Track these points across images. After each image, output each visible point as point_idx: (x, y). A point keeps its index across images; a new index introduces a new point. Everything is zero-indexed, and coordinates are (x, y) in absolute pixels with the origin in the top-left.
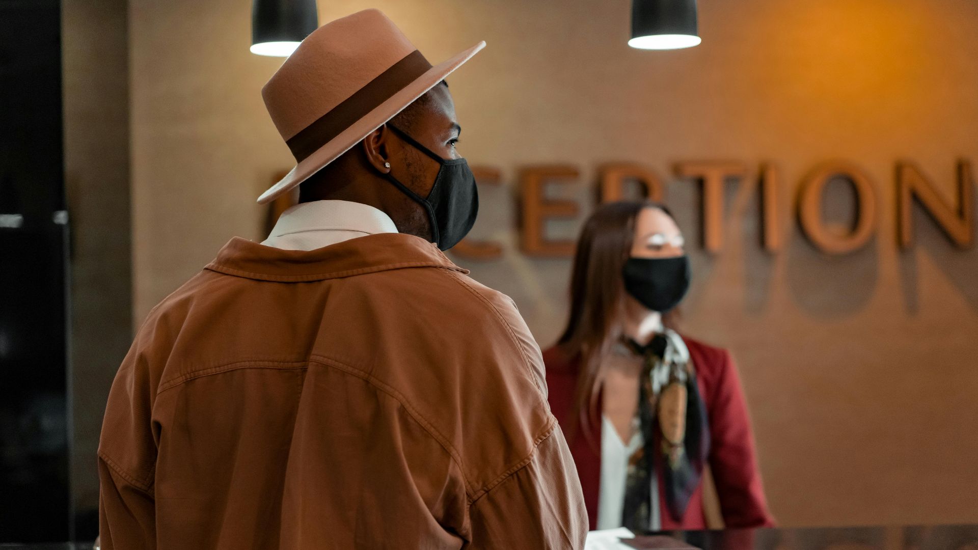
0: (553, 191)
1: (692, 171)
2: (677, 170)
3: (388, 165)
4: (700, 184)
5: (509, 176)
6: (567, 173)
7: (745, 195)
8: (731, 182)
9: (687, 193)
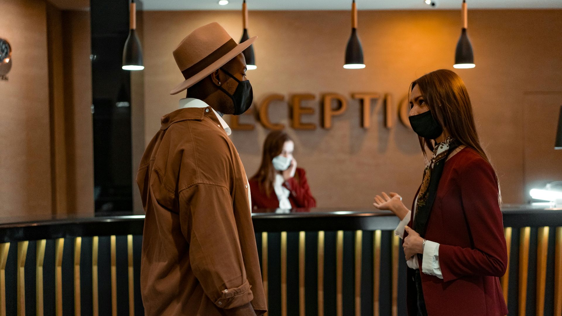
0: (304, 104)
1: (358, 97)
2: (353, 96)
3: (220, 83)
4: (362, 102)
5: (287, 98)
6: (309, 97)
7: (379, 106)
8: (374, 101)
9: (357, 105)
